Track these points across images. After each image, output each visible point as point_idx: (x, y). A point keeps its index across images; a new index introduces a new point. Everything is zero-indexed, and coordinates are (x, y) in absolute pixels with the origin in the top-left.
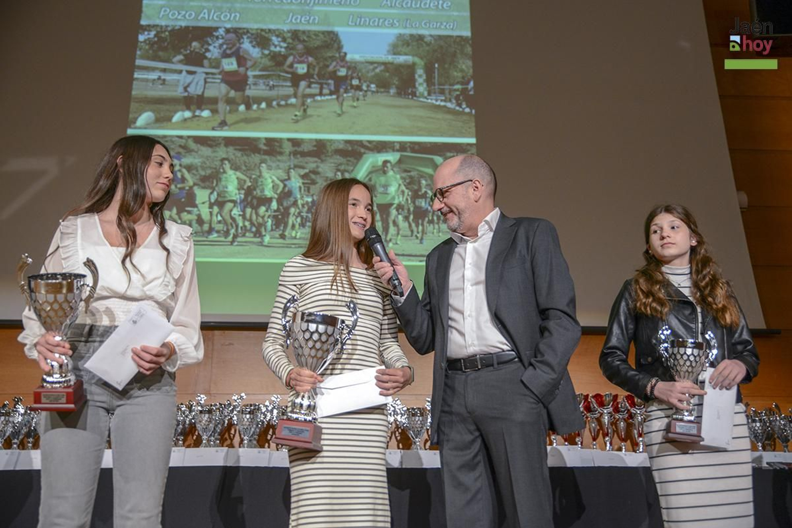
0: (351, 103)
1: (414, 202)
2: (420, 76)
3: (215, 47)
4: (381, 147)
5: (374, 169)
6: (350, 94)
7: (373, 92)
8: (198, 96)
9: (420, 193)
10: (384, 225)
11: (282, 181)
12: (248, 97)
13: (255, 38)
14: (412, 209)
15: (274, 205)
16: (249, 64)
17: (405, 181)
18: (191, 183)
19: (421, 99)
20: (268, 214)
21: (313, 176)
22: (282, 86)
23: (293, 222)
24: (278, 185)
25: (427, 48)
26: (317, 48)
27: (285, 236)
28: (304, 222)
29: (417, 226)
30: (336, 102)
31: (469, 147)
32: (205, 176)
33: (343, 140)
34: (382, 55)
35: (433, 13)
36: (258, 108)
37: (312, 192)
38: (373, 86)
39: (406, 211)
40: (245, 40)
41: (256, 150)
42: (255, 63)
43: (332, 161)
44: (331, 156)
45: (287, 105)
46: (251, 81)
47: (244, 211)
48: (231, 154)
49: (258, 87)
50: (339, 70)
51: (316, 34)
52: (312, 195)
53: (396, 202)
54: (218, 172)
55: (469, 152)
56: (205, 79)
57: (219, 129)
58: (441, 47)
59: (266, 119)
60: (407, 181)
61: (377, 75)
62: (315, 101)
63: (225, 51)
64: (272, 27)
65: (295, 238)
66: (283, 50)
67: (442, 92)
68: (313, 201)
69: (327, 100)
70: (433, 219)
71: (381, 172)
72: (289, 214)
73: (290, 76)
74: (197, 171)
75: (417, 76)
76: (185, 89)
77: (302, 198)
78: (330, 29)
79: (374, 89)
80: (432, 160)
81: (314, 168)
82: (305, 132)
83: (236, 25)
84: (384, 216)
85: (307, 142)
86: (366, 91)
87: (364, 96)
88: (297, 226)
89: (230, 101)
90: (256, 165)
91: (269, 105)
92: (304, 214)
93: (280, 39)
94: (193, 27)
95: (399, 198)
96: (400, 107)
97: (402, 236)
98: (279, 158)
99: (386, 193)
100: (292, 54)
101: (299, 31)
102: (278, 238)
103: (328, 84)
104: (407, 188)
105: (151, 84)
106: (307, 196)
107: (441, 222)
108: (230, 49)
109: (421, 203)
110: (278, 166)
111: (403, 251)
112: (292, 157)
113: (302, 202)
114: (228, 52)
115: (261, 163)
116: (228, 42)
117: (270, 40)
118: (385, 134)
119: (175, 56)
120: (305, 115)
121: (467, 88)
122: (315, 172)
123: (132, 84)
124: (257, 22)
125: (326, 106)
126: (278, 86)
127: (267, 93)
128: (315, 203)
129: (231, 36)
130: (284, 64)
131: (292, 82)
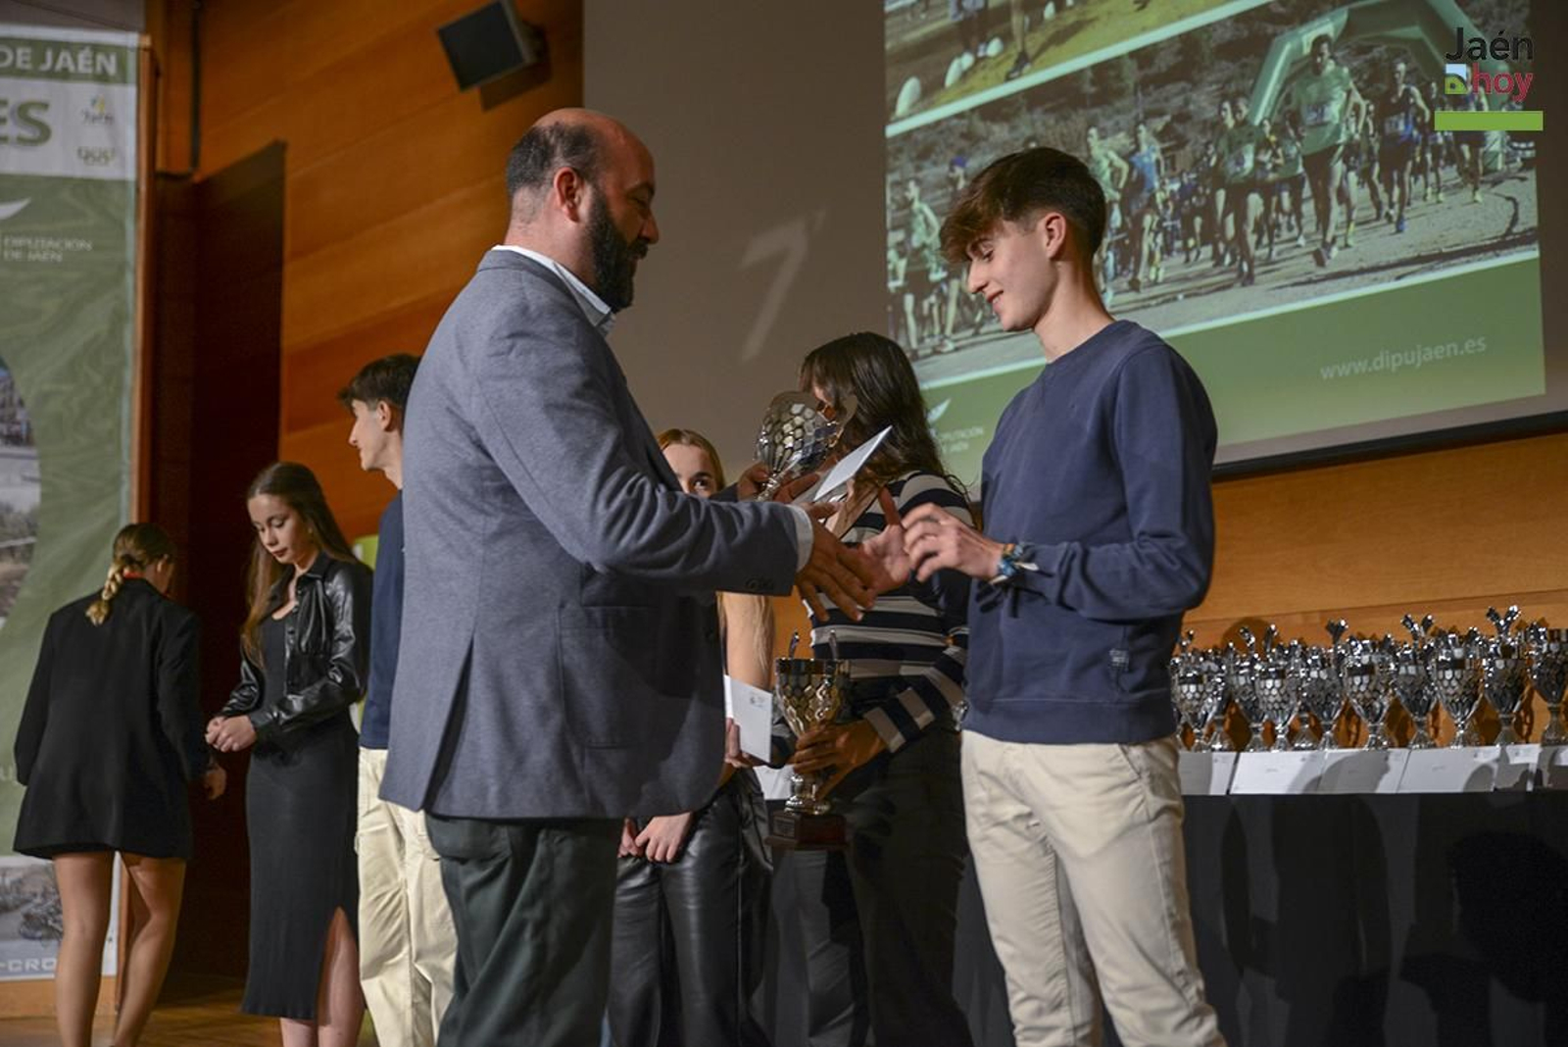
1: (1380, 129)
8: (979, 11)
9: (1394, 100)
10: (1320, 206)
11: (1126, 157)
14: (1376, 147)
15: (1116, 218)
17: (1360, 79)
20: (1105, 241)
21: (1179, 128)
23: (1150, 247)
24: (1120, 170)
27: (1138, 282)
28: (1169, 241)
29: (1389, 191)
33: (1230, 18)
37: (1178, 170)
39: (1364, 157)
41: (1079, 100)
43: (1210, 79)
44: (1212, 64)
52: (1180, 175)
53: (1343, 138)
57: (1016, 74)
59: (1091, 21)
60: (1365, 77)
65: (1155, 283)
70: (1424, 159)
71: (1310, 72)
72: (1143, 230)
76: (960, 5)
77: (1163, 184)
81: (1181, 107)
82: (1159, 24)
84: (1320, 183)
85: (1162, 49)
92: (1167, 224)
95: (1348, 128)
97: (1358, 224)
98: (1118, 104)
99: (1320, 124)
102: (1126, 291)
104: (1364, 97)
105: (908, 17)
106: (1172, 178)
107: (1442, 162)
109: (1397, 125)
110: (1117, 123)
111: (1361, 260)
112: (1140, 95)
113: (1163, 194)
115: (1089, 127)
122: (1182, 117)
123: (881, 27)
128: (1186, 192)
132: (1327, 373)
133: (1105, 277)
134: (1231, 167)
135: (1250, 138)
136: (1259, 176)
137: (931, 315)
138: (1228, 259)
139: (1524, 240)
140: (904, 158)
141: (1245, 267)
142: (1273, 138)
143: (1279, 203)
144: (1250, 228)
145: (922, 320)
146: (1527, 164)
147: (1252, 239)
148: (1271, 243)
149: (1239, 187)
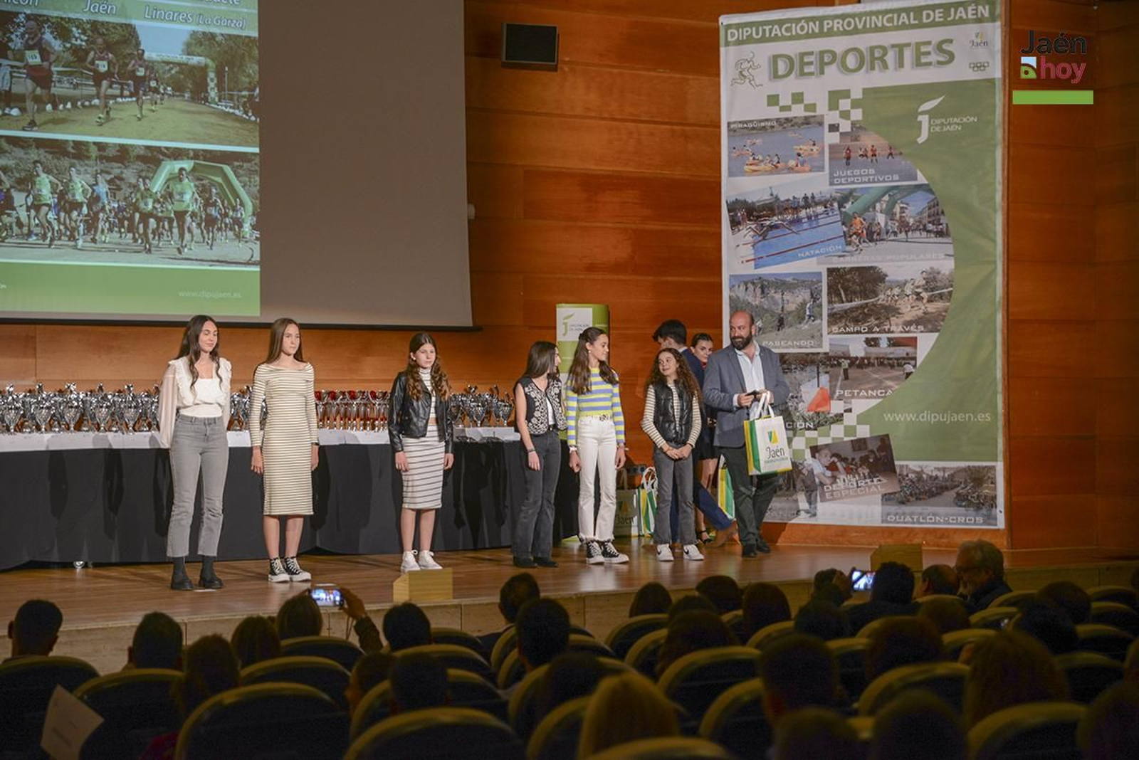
0: (149, 106)
1: (205, 210)
2: (212, 80)
3: (17, 36)
4: (177, 154)
5: (172, 176)
6: (149, 97)
7: (170, 95)
8: (6, 91)
9: (211, 202)
10: (180, 232)
11: (90, 186)
12: (54, 95)
13: (56, 28)
14: (204, 216)
15: (85, 210)
16: (53, 58)
18: (8, 186)
19: (213, 105)
20: (80, 218)
21: (118, 182)
22: (86, 85)
23: (102, 227)
24: (87, 190)
25: (218, 49)
26: (117, 43)
27: (96, 240)
29: (208, 233)
30: (135, 104)
31: (253, 157)
32: (20, 178)
33: (143, 146)
34: (176, 54)
35: (224, 8)
36: (64, 107)
37: (117, 198)
38: (169, 89)
39: (199, 218)
40: (47, 30)
41: (65, 154)
42: (58, 57)
43: (135, 167)
44: (133, 162)
45: (91, 106)
46: (55, 77)
47: (58, 215)
48: (42, 156)
49: (63, 85)
50: (138, 71)
51: (115, 26)
52: (118, 201)
53: (191, 209)
54: (32, 175)
55: (253, 162)
56: (11, 73)
57: (29, 129)
58: (231, 48)
59: (72, 121)
61: (172, 75)
62: (116, 102)
63: (27, 41)
64: (72, 16)
65: (104, 242)
66: (84, 43)
67: (231, 98)
68: (119, 206)
69: (127, 102)
70: (221, 226)
71: (178, 180)
72: (98, 219)
73: (92, 74)
74: (12, 173)
75: (209, 80)
77: (109, 202)
78: (127, 21)
79: (170, 93)
80: (221, 168)
81: (118, 174)
82: (109, 136)
83: (35, 11)
84: (181, 223)
85: (111, 147)
86: (163, 94)
87: (162, 99)
88: (106, 231)
89: (37, 100)
90: (65, 169)
91: (74, 105)
92: (111, 219)
93: (80, 31)
95: (193, 206)
96: (193, 112)
97: (197, 242)
98: (87, 162)
99: (181, 201)
100: (92, 49)
101: (98, 22)
103: (128, 85)
104: (200, 196)
106: (114, 201)
107: (228, 229)
108: (33, 39)
109: (211, 211)
110: (86, 170)
111: (196, 256)
112: (98, 162)
113: (109, 207)
114: (31, 43)
115: (70, 167)
116: (29, 31)
117: (71, 31)
118: (182, 141)
120: (108, 119)
121: (253, 95)
122: (119, 178)
124: (56, 9)
125: (127, 109)
126: (82, 85)
127: (71, 92)
128: (120, 209)
129: (32, 23)
130: (85, 60)
131: (94, 81)
132: (181, 294)
133: (79, 234)
134: (142, 205)
135: (151, 196)
136: (155, 212)
138: (140, 241)
139: (254, 264)
141: (148, 246)
142: (161, 200)
143: (164, 225)
144: (150, 231)
146: (257, 239)
147: (151, 236)
148: (159, 240)
149: (145, 214)
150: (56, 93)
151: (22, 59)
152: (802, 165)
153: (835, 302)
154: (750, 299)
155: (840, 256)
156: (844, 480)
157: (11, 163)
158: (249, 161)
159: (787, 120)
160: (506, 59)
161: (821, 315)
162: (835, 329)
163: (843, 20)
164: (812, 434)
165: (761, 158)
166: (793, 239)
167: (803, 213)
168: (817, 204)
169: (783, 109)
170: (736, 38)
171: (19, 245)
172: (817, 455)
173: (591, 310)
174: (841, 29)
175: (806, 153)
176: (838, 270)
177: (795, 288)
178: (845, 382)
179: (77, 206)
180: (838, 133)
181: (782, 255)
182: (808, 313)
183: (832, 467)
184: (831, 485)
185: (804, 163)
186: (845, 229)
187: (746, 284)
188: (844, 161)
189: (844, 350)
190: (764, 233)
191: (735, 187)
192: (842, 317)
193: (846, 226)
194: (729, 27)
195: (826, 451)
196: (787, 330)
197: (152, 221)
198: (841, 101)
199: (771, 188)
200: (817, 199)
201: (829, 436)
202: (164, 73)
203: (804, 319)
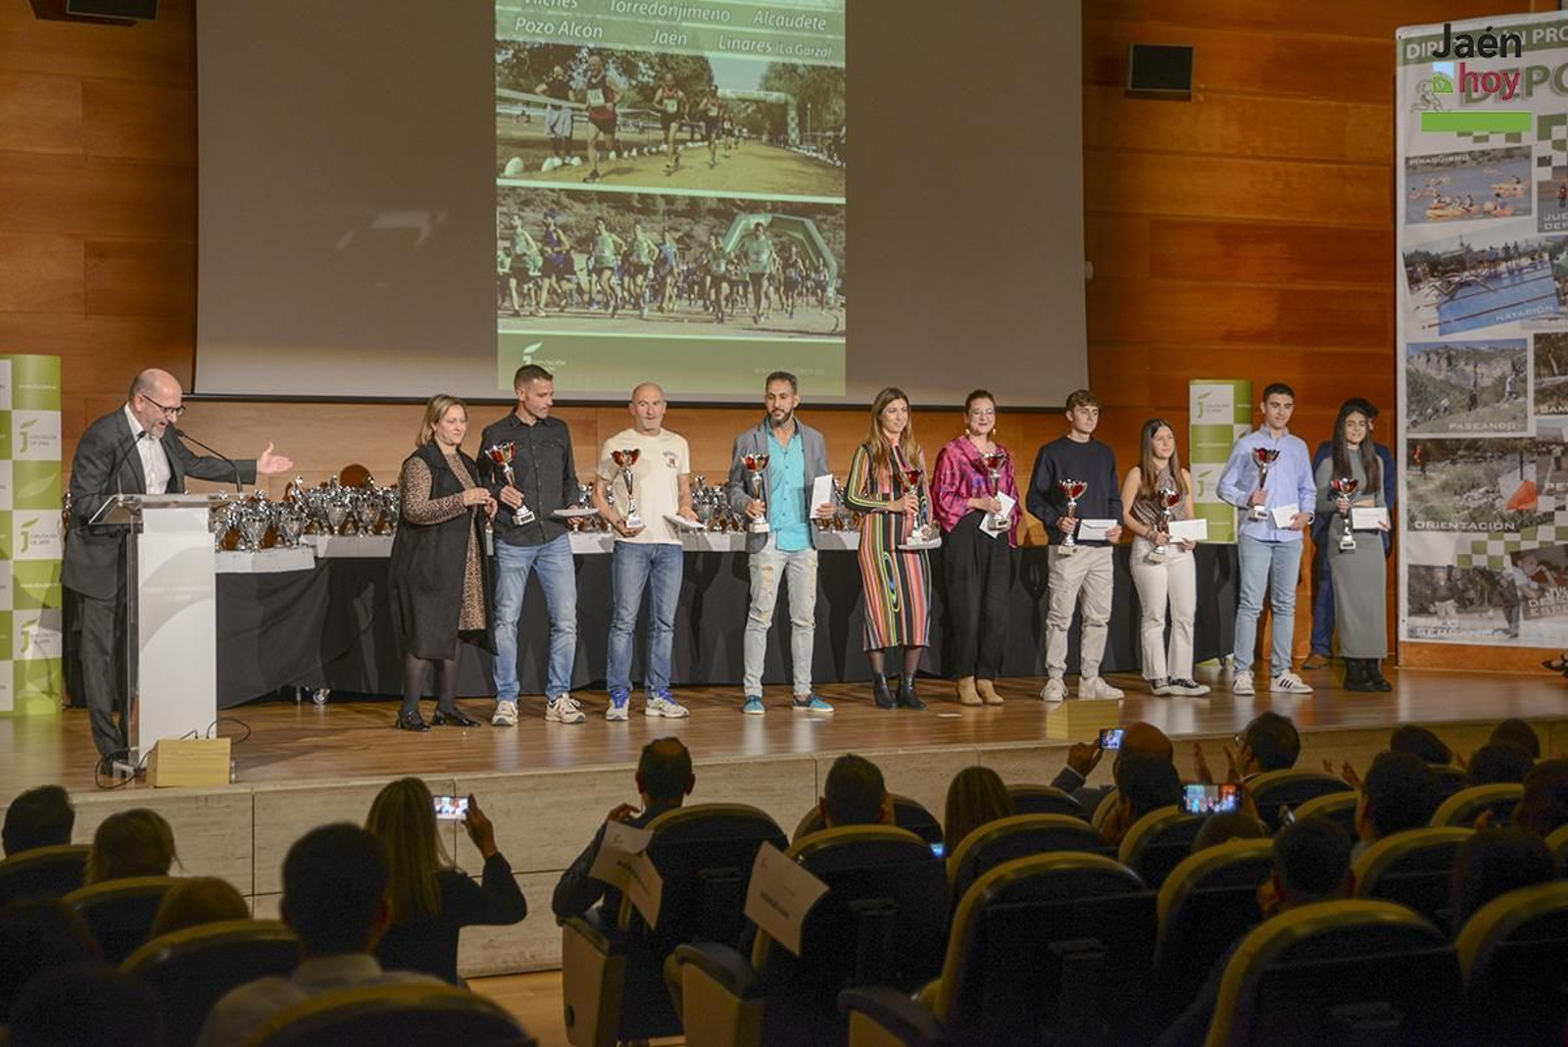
0: (723, 152)
1: (784, 272)
2: (793, 119)
4: (753, 207)
6: (722, 141)
7: (745, 138)
8: (567, 138)
9: (790, 262)
10: (756, 298)
11: (657, 246)
12: (618, 141)
13: (621, 63)
14: (782, 280)
15: (651, 273)
16: (617, 98)
18: (568, 247)
19: (793, 149)
20: (645, 283)
21: (687, 240)
22: (653, 128)
23: (670, 292)
24: (654, 250)
25: (800, 82)
26: (687, 79)
27: (663, 308)
29: (787, 299)
30: (707, 150)
31: (838, 209)
33: (716, 198)
34: (753, 90)
35: (807, 35)
36: (629, 155)
38: (745, 130)
39: (777, 282)
41: (631, 209)
42: (623, 97)
43: (706, 222)
44: (704, 217)
46: (620, 120)
47: (621, 279)
49: (628, 129)
50: (710, 109)
51: (686, 59)
53: (768, 271)
54: (593, 234)
55: (838, 215)
56: (572, 117)
57: (591, 181)
58: (815, 81)
59: (639, 170)
61: (749, 115)
63: (590, 80)
64: (639, 48)
65: (672, 311)
66: (651, 80)
67: (814, 140)
68: (689, 269)
69: (700, 147)
70: (802, 291)
71: (754, 236)
72: (665, 284)
73: (659, 115)
75: (789, 120)
76: (552, 128)
77: (678, 265)
78: (699, 54)
80: (802, 223)
81: (688, 231)
82: (679, 186)
83: (599, 45)
84: (757, 288)
85: (680, 199)
86: (738, 137)
87: (736, 143)
89: (600, 146)
91: (640, 153)
92: (680, 284)
93: (647, 66)
94: (553, 45)
95: (770, 267)
96: (771, 158)
97: (775, 310)
98: (654, 218)
99: (757, 262)
100: (660, 86)
101: (667, 55)
103: (699, 127)
104: (778, 256)
105: (515, 121)
107: (809, 294)
108: (596, 77)
109: (791, 273)
111: (774, 326)
112: (666, 217)
113: (678, 270)
114: (594, 81)
115: (635, 224)
116: (592, 67)
117: (638, 66)
118: (757, 191)
119: (537, 85)
120: (677, 167)
121: (839, 136)
122: (689, 235)
123: (495, 121)
124: (623, 42)
125: (697, 154)
126: (648, 128)
127: (636, 137)
128: (690, 272)
129: (595, 59)
130: (652, 100)
131: (663, 123)
132: (757, 371)
134: (714, 268)
135: (724, 257)
136: (728, 275)
137: (529, 294)
138: (711, 309)
139: (840, 334)
140: (510, 201)
141: (720, 315)
142: (735, 261)
143: (737, 291)
144: (722, 298)
145: (521, 294)
146: (842, 305)
147: (723, 303)
148: (733, 307)
149: (717, 278)
150: (621, 139)
151: (583, 100)
152: (1502, 208)
153: (1544, 376)
154: (1433, 373)
155: (1551, 319)
156: (1555, 594)
157: (572, 220)
158: (834, 213)
159: (1483, 153)
160: (1133, 86)
161: (1525, 392)
162: (1544, 408)
163: (1558, 29)
164: (1515, 537)
165: (1448, 200)
166: (1491, 300)
167: (1503, 267)
168: (1521, 256)
169: (1477, 140)
170: (1416, 55)
171: (579, 315)
172: (1519, 562)
173: (1232, 386)
174: (1555, 39)
175: (1507, 193)
176: (1548, 336)
177: (1491, 359)
178: (1557, 474)
179: (644, 269)
180: (1550, 169)
181: (1473, 319)
182: (1508, 389)
183: (1539, 578)
184: (1538, 599)
185: (1504, 205)
186: (1558, 285)
187: (1428, 354)
188: (1558, 202)
189: (1556, 433)
190: (1451, 292)
191: (1413, 236)
192: (1553, 393)
193: (1559, 282)
194: (1408, 41)
195: (1531, 558)
196: (1481, 410)
197: (725, 285)
198: (1554, 129)
199: (1461, 237)
200: (1521, 249)
201: (1535, 539)
202: (739, 112)
203: (1503, 396)
